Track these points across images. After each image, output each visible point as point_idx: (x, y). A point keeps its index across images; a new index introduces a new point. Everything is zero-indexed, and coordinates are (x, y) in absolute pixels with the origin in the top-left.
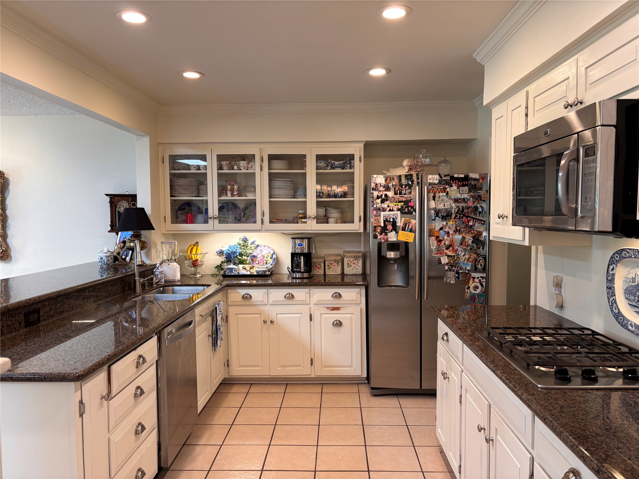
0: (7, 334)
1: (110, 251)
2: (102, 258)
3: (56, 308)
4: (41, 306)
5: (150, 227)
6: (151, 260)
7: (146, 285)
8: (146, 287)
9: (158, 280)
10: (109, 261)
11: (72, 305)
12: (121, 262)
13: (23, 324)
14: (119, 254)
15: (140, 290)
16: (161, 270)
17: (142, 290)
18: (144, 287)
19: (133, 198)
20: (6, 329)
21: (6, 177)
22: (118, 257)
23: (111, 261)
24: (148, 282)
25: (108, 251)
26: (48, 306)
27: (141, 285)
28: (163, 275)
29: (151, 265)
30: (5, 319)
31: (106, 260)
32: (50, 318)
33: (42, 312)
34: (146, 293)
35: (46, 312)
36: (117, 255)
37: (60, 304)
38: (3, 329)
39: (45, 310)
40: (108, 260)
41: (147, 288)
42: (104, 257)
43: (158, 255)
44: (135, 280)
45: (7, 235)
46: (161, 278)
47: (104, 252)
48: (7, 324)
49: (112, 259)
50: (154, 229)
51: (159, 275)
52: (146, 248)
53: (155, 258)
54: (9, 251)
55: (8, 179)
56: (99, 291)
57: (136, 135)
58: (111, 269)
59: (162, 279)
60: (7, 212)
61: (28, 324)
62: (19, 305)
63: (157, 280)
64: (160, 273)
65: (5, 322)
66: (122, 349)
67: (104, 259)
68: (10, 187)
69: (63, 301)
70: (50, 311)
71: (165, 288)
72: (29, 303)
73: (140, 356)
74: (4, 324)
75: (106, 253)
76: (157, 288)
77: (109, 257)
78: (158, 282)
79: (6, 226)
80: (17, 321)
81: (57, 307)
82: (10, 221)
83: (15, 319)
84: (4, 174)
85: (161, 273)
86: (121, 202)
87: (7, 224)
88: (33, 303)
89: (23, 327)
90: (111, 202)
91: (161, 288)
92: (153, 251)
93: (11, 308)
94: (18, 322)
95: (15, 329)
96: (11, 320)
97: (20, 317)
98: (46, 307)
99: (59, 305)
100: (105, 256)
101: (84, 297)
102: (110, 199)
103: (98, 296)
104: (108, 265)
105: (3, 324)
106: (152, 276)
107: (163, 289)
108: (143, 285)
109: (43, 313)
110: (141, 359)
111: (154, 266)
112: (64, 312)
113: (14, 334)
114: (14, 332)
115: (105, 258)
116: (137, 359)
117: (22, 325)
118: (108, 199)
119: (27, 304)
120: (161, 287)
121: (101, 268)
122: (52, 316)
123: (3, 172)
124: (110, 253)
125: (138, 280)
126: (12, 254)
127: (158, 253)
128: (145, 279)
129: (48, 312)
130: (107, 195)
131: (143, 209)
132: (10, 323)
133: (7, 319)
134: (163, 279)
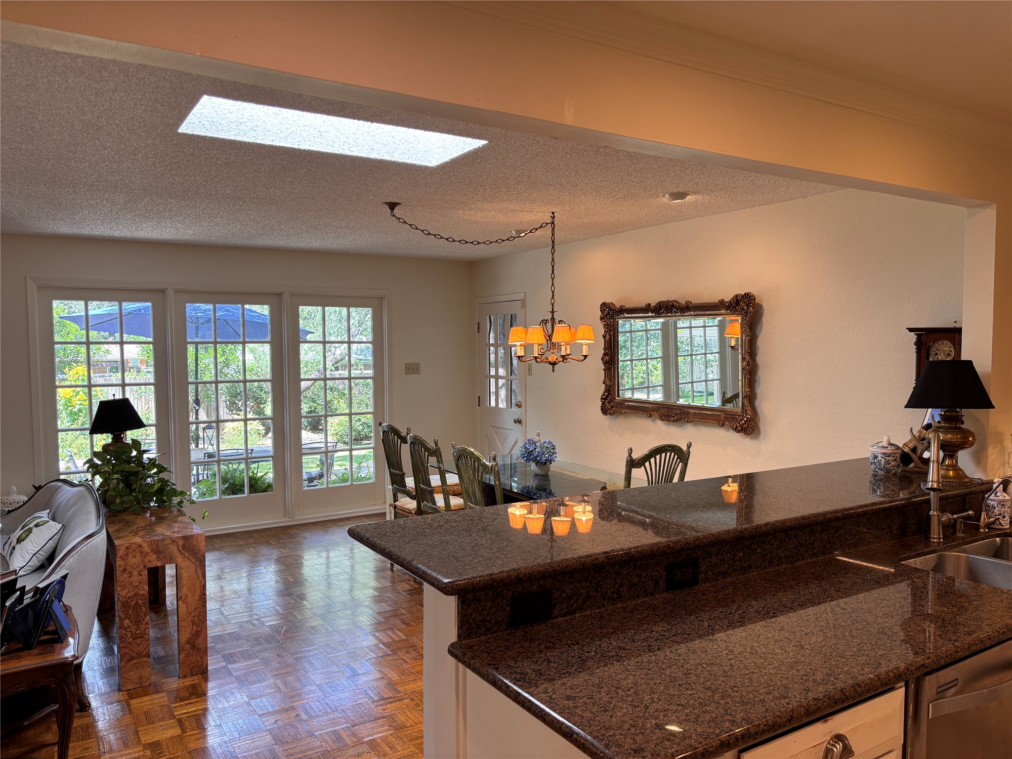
0: (629, 599)
1: (892, 445)
2: (876, 457)
3: (733, 559)
4: (701, 555)
5: (983, 401)
6: (985, 470)
7: (958, 527)
8: (958, 531)
9: (992, 519)
10: (889, 464)
11: (771, 557)
12: (919, 468)
13: (662, 584)
14: (914, 450)
15: (939, 538)
16: (1001, 498)
17: (943, 538)
18: (955, 532)
19: (954, 334)
20: (627, 590)
21: (758, 303)
22: (913, 456)
23: (893, 463)
24: (965, 523)
25: (890, 444)
26: (718, 554)
27: (943, 528)
28: (1006, 510)
29: (983, 484)
30: (625, 572)
31: (883, 462)
32: (720, 577)
33: (704, 564)
34: (951, 548)
35: (712, 566)
36: (910, 453)
37: (744, 553)
38: (621, 589)
39: (710, 562)
40: (888, 462)
41: (960, 534)
42: (879, 455)
43: (1006, 460)
44: (929, 517)
45: (756, 394)
46: (1000, 515)
47: (881, 445)
48: (630, 582)
49: (895, 460)
50: (993, 407)
51: (997, 509)
52: (972, 444)
53: (997, 466)
54: (757, 419)
55: (761, 306)
56: (836, 532)
57: (967, 207)
58: (893, 479)
59: (1004, 517)
60: (757, 358)
61: (672, 585)
62: (652, 551)
63: (989, 518)
64: (999, 503)
65: (627, 578)
66: (770, 723)
67: (880, 459)
68: (763, 319)
69: (750, 549)
70: (721, 565)
71: (1008, 541)
72: (674, 548)
73: (839, 738)
74: (623, 580)
75: (885, 447)
76: (988, 537)
77: (889, 456)
78: (994, 523)
79: (755, 381)
80: (650, 578)
81: (737, 558)
82: (760, 373)
83: (647, 574)
84: (755, 298)
85: (1003, 505)
86: (940, 343)
87: (757, 378)
88: (683, 548)
89: (661, 590)
90: (919, 344)
91: (998, 539)
92: (992, 454)
93: (637, 556)
94: (651, 579)
95: (644, 592)
96: (638, 576)
97: (656, 571)
98: (713, 557)
99: (741, 554)
100: (882, 454)
101: (800, 543)
102: (916, 336)
103: (834, 543)
104: (888, 471)
105: (622, 581)
106: (970, 512)
107: (1002, 542)
108: (949, 529)
109: (704, 567)
110: (838, 746)
111: (987, 487)
112: (751, 568)
113: (644, 599)
114: (643, 596)
115: (882, 457)
116: (829, 743)
117: (659, 586)
118: (913, 337)
119: (669, 549)
120: (998, 536)
121: (875, 476)
122: (723, 573)
123: (754, 296)
124: (893, 448)
125: (936, 518)
126: (761, 425)
127: (1007, 456)
128: (955, 516)
129: (716, 566)
130: (911, 330)
131: (970, 362)
132: (635, 581)
133: (629, 573)
134: (1007, 517)
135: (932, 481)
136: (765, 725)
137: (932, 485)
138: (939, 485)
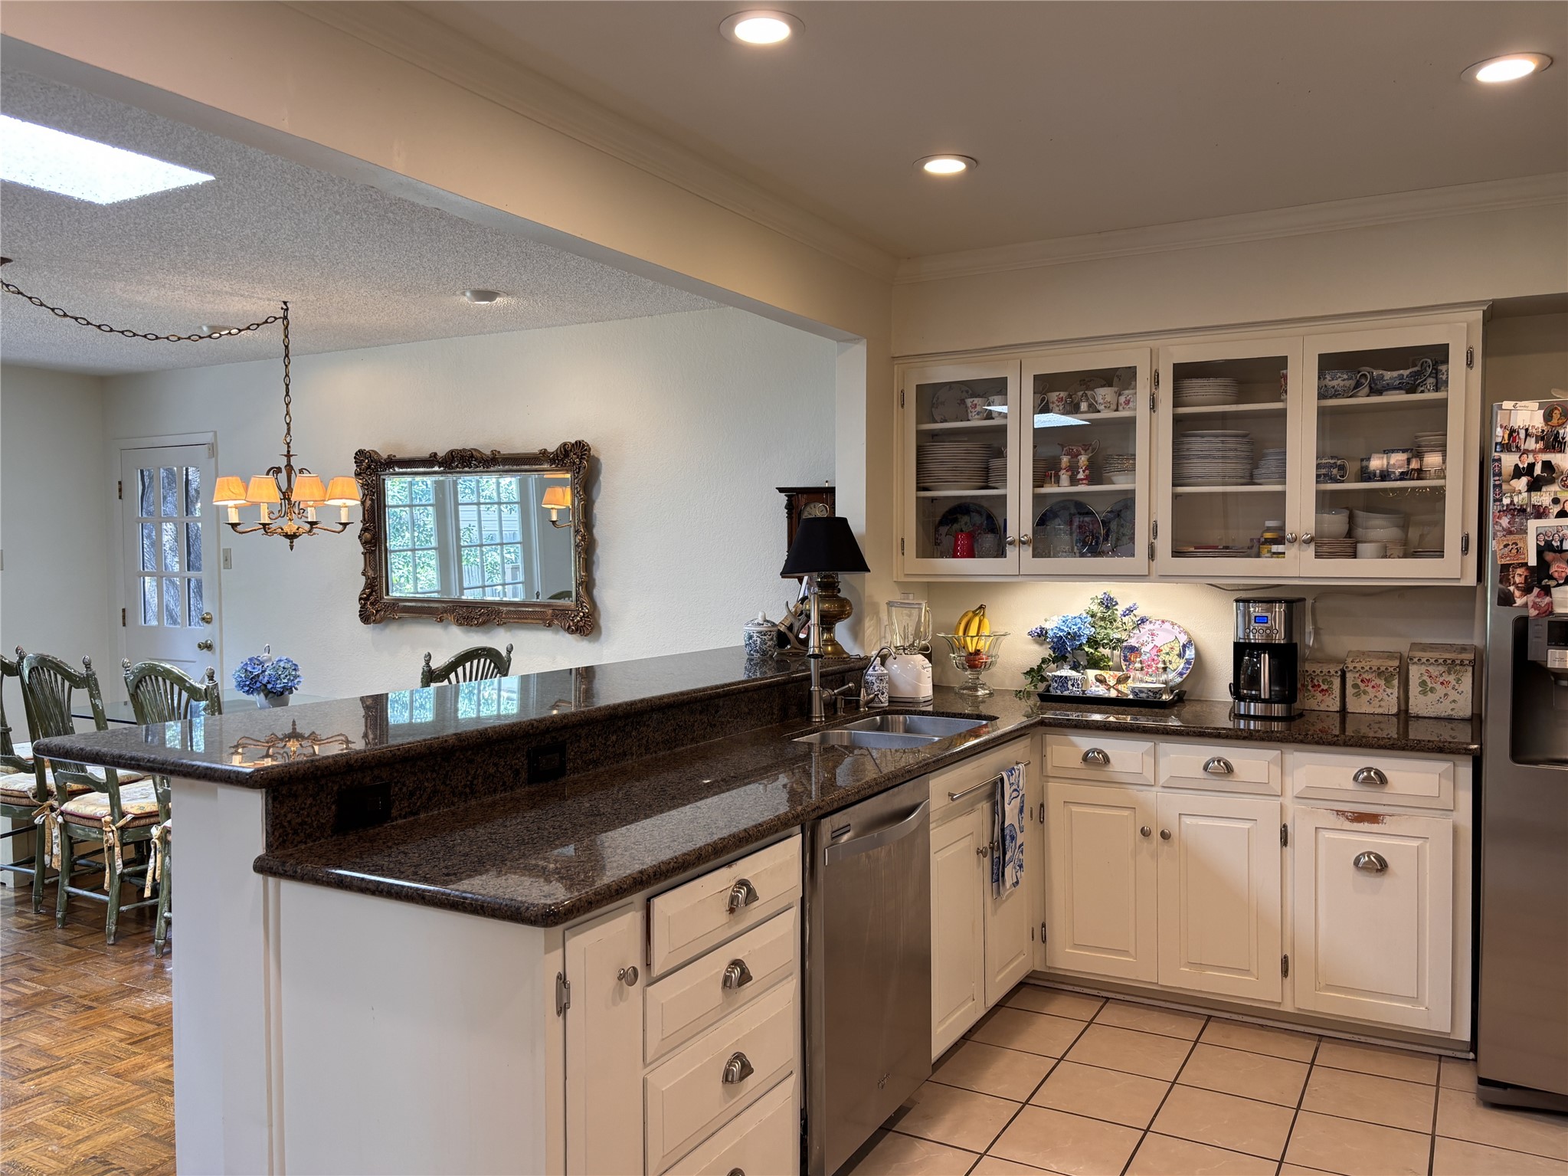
0: (485, 794)
1: (768, 621)
2: (751, 637)
3: (605, 744)
4: (569, 738)
5: (858, 564)
6: (862, 646)
7: (839, 706)
8: (839, 710)
9: (871, 696)
10: (765, 644)
11: (647, 741)
12: (796, 649)
13: (524, 775)
14: (790, 628)
15: (821, 717)
16: (879, 672)
17: (825, 717)
18: (836, 712)
19: (827, 494)
20: (482, 783)
21: (593, 456)
22: (791, 636)
23: (770, 643)
24: (845, 700)
25: (766, 621)
26: (587, 738)
27: (824, 705)
28: (884, 685)
29: (861, 659)
30: (480, 760)
31: (758, 642)
32: (591, 766)
33: (572, 750)
34: (834, 727)
35: (581, 752)
36: (787, 632)
37: (617, 736)
38: (475, 782)
39: (579, 747)
40: (764, 642)
41: (840, 713)
42: (755, 634)
43: (883, 634)
44: (810, 693)
45: (594, 580)
46: (879, 690)
47: (756, 622)
48: (485, 772)
49: (772, 639)
50: (869, 571)
51: (876, 685)
52: (849, 615)
53: (874, 641)
54: (596, 615)
55: (598, 460)
56: (716, 713)
57: (837, 341)
58: (770, 662)
59: (883, 693)
60: (595, 531)
61: (537, 776)
62: (513, 731)
63: (868, 695)
64: (878, 678)
65: (481, 767)
67: (755, 638)
68: (601, 478)
69: (624, 731)
70: (591, 751)
71: (887, 718)
72: (538, 727)
73: (743, 883)
74: (477, 770)
75: (760, 624)
76: (868, 715)
77: (765, 635)
78: (872, 700)
79: (593, 563)
80: (509, 767)
81: (608, 743)
82: (599, 551)
83: (505, 762)
84: (590, 449)
85: (881, 680)
86: (812, 506)
87: (595, 558)
88: (548, 728)
89: (523, 783)
90: (790, 507)
91: (878, 718)
92: (869, 625)
93: (495, 737)
94: (511, 769)
95: (502, 786)
96: (495, 765)
97: (516, 759)
98: (582, 741)
99: (614, 738)
100: (758, 632)
101: (678, 725)
102: (787, 498)
103: (715, 725)
104: (764, 653)
105: (476, 772)
106: (850, 685)
107: (882, 720)
108: (830, 706)
109: (572, 753)
110: (742, 891)
111: (865, 663)
112: (626, 755)
113: (502, 795)
114: (502, 791)
115: (758, 637)
116: (733, 890)
117: (520, 778)
118: (783, 499)
119: (532, 729)
120: (878, 714)
121: (749, 660)
122: (595, 761)
123: (588, 445)
124: (769, 624)
125: (817, 693)
126: (603, 622)
127: (883, 629)
128: (835, 691)
129: (586, 753)
130: (781, 490)
131: (845, 520)
132: (492, 770)
133: (484, 761)
134: (886, 694)
135: (814, 647)
136: (675, 862)
137: (814, 650)
138: (820, 650)
